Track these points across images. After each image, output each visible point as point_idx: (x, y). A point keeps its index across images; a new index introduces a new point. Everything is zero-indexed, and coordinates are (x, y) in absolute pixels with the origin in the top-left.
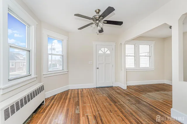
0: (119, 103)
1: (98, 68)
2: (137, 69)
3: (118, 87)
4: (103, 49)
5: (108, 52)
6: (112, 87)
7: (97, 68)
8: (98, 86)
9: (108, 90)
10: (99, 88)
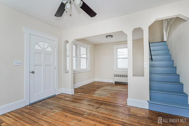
0: (85, 113)
1: (33, 72)
2: (79, 70)
3: (62, 93)
4: (41, 43)
5: (49, 49)
6: (54, 96)
7: (31, 72)
8: (32, 102)
9: (53, 102)
10: (35, 103)
